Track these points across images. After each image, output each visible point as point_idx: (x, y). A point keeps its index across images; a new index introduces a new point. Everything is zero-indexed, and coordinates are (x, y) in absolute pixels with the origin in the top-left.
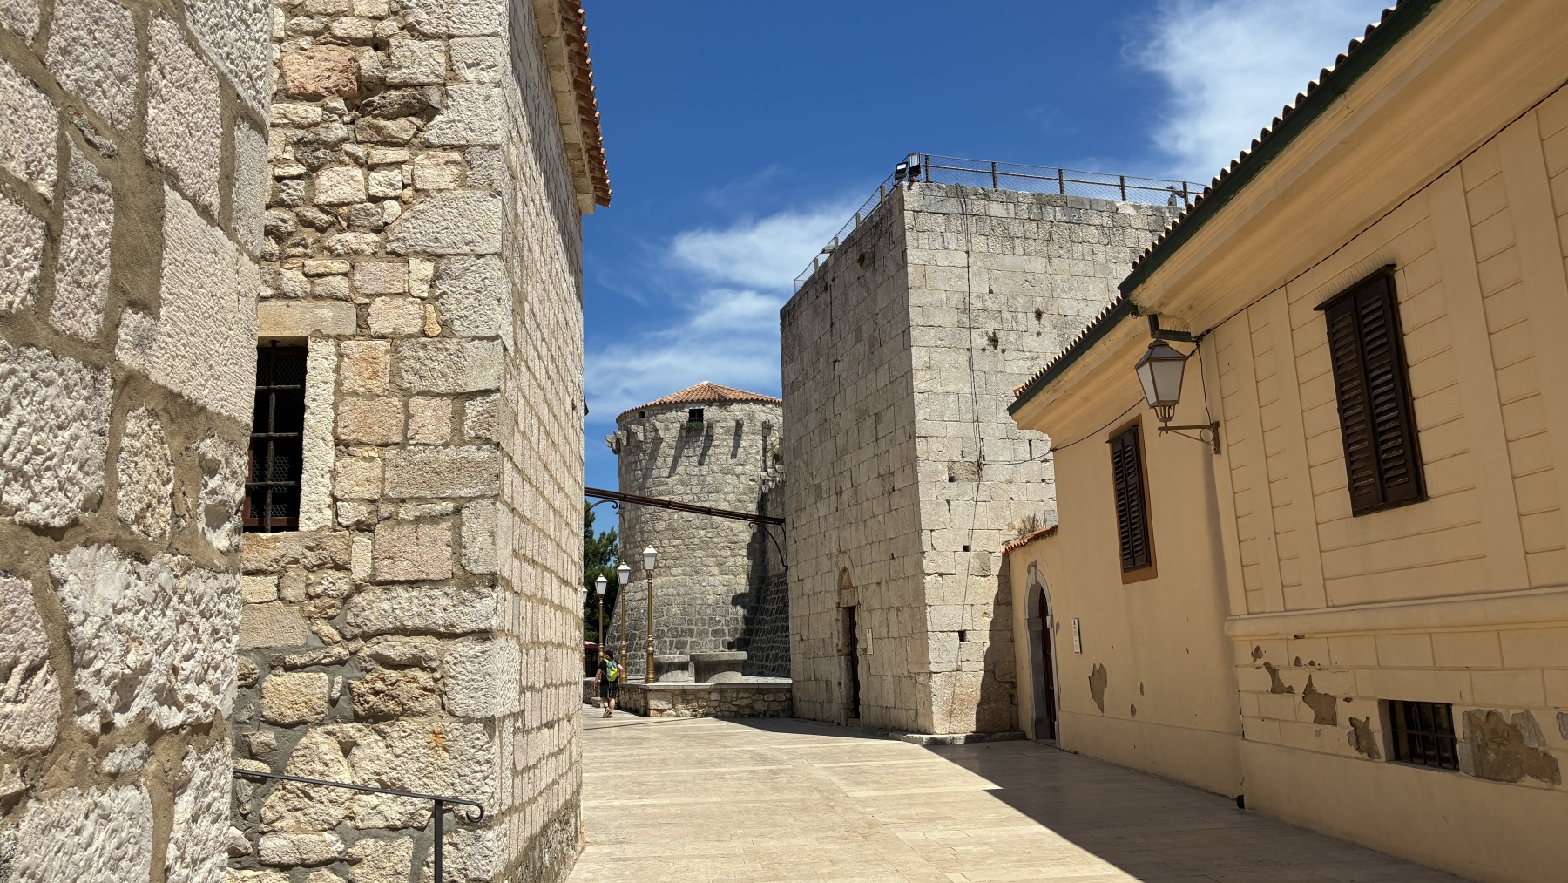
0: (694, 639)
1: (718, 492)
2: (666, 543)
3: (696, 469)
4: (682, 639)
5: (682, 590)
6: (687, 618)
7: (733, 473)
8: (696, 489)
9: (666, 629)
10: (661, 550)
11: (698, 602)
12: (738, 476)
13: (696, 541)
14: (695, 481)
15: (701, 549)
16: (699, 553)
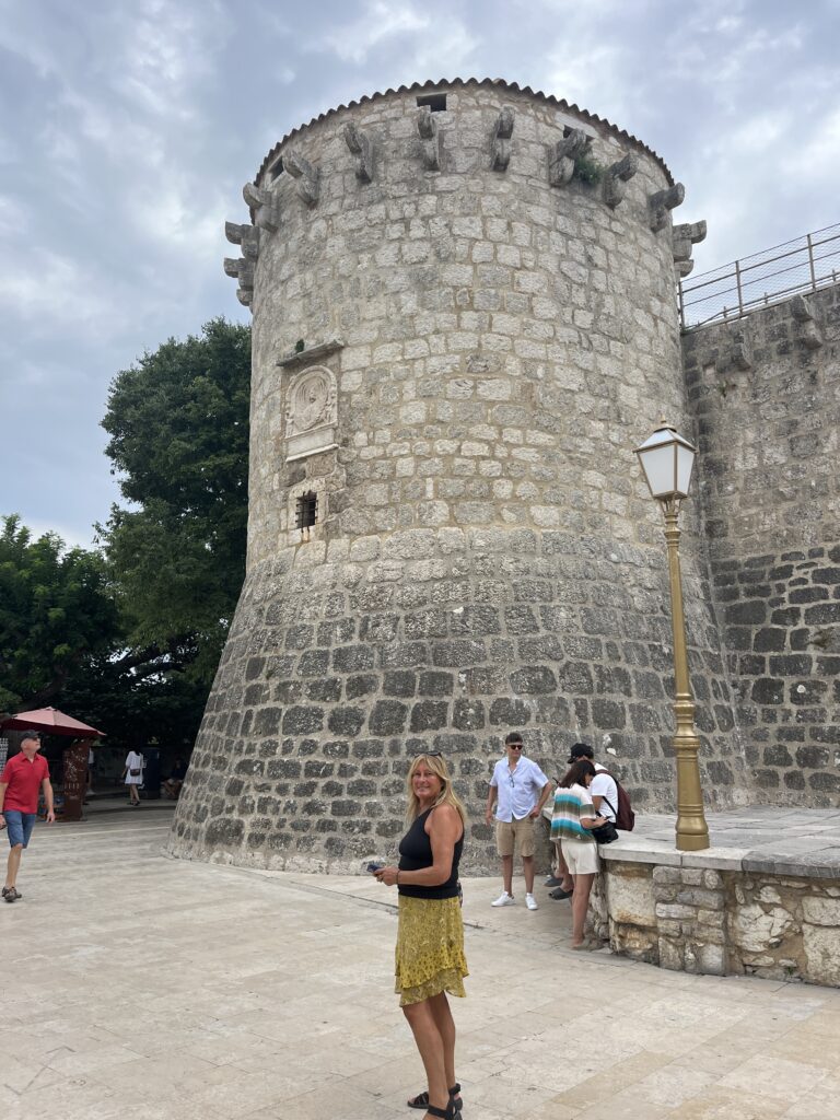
0: (635, 700)
1: (626, 341)
2: (513, 435)
3: (583, 271)
4: (608, 696)
5: (571, 565)
6: (604, 640)
7: (648, 309)
8: (584, 319)
9: (555, 667)
10: (501, 452)
11: (617, 601)
12: (655, 318)
13: (586, 446)
14: (580, 298)
15: (598, 468)
16: (594, 477)
